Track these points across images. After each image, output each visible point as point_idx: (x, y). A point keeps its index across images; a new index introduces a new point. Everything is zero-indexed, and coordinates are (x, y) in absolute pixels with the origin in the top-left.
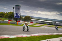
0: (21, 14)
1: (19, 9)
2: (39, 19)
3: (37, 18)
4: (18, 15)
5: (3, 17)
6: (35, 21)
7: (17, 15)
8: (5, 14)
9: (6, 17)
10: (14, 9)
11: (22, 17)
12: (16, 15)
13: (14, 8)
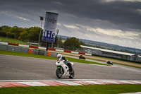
0: (58, 32)
1: (54, 21)
2: (99, 45)
3: (94, 42)
4: (50, 34)
5: (17, 38)
6: (89, 51)
7: (49, 36)
8: (21, 31)
9: (24, 39)
10: (44, 21)
11: (61, 39)
12: (48, 34)
13: (42, 19)
